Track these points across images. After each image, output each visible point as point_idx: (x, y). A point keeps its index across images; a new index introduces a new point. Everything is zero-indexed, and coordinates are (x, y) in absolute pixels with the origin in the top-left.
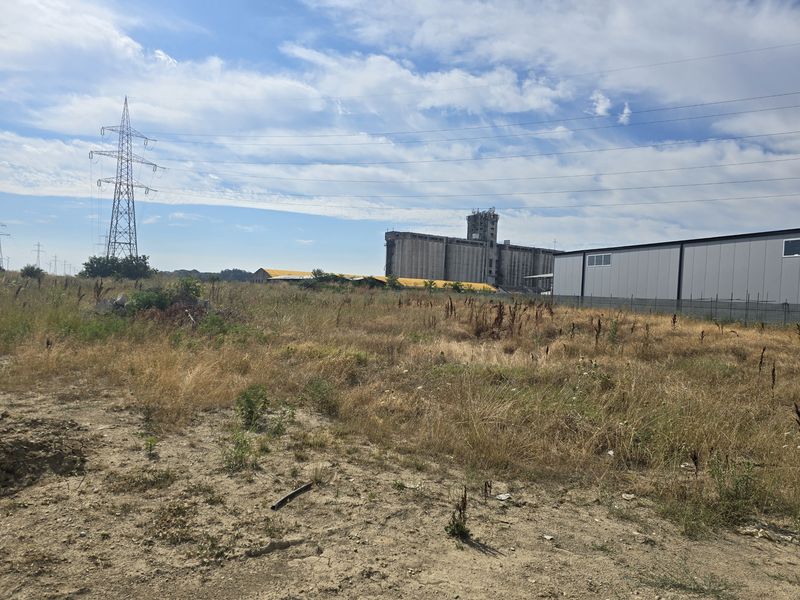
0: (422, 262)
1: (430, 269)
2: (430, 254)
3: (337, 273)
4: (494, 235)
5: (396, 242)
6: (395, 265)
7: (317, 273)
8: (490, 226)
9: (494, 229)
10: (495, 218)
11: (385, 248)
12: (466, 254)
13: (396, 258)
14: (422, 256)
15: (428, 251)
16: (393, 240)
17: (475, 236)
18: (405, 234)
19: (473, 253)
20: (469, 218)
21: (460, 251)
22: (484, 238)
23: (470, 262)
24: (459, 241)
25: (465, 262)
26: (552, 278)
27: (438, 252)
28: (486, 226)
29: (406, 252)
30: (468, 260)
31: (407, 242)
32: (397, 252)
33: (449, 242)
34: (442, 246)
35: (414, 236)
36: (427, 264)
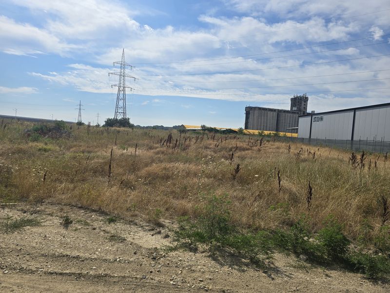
0: (264, 122)
1: (268, 125)
2: (268, 118)
3: (213, 127)
4: (305, 108)
5: (251, 112)
6: (249, 124)
7: (203, 127)
8: (303, 103)
9: (306, 105)
10: (306, 99)
11: (245, 115)
12: (289, 118)
13: (250, 120)
14: (264, 119)
15: (267, 116)
16: (249, 111)
17: (294, 109)
18: (255, 108)
19: (293, 117)
20: (292, 99)
21: (285, 117)
22: (299, 110)
23: (291, 122)
24: (285, 111)
25: (288, 121)
26: (297, 129)
27: (273, 117)
28: (301, 103)
29: (255, 117)
30: (290, 121)
31: (256, 112)
32: (251, 116)
33: (279, 112)
34: (275, 114)
35: (260, 109)
36: (267, 123)
